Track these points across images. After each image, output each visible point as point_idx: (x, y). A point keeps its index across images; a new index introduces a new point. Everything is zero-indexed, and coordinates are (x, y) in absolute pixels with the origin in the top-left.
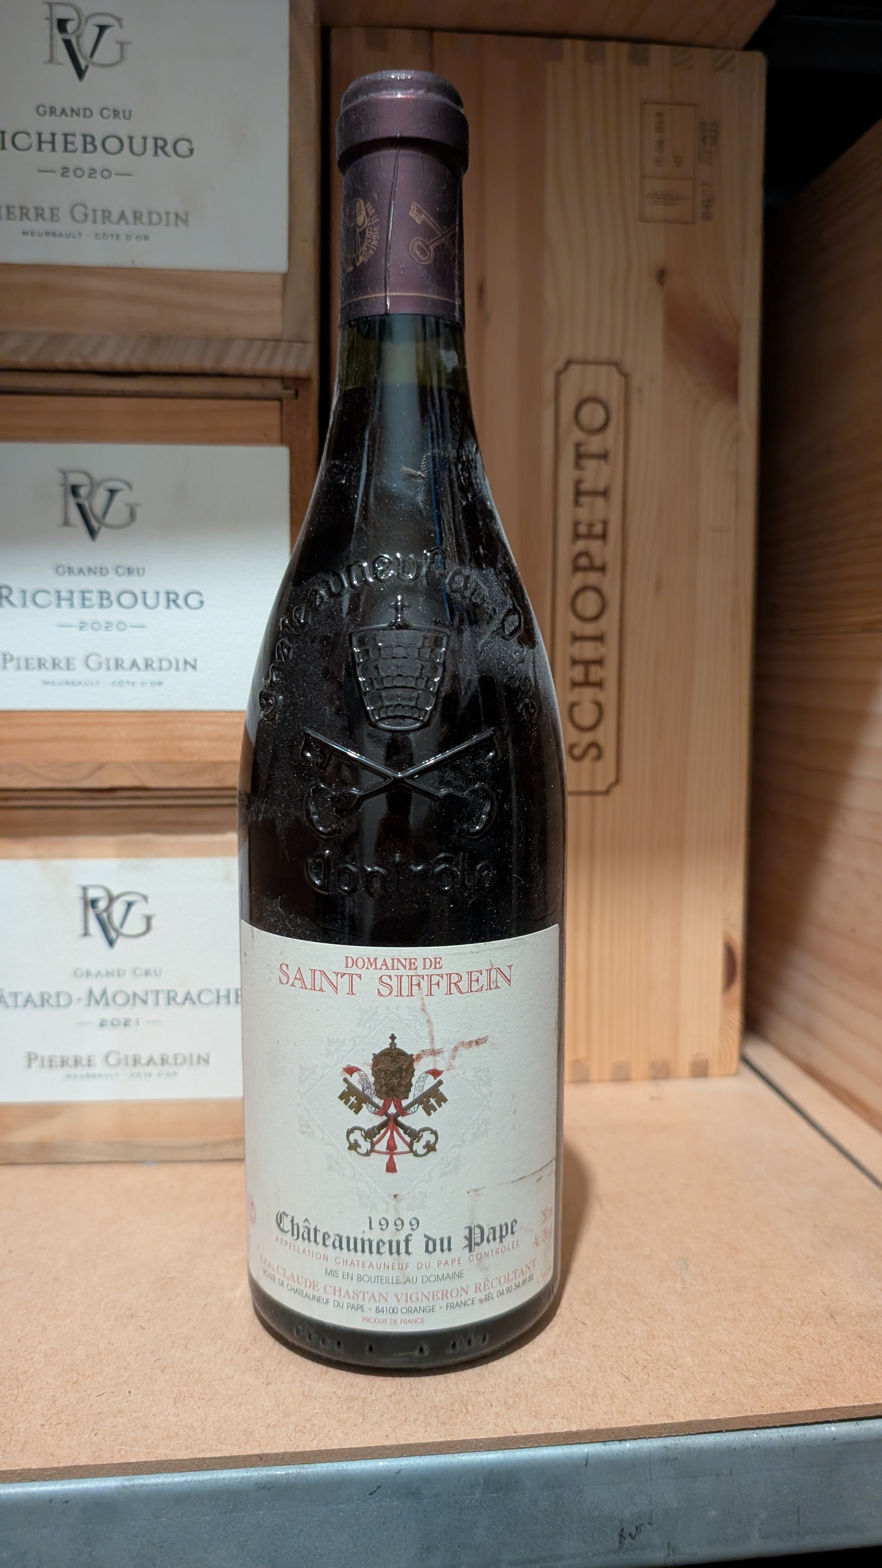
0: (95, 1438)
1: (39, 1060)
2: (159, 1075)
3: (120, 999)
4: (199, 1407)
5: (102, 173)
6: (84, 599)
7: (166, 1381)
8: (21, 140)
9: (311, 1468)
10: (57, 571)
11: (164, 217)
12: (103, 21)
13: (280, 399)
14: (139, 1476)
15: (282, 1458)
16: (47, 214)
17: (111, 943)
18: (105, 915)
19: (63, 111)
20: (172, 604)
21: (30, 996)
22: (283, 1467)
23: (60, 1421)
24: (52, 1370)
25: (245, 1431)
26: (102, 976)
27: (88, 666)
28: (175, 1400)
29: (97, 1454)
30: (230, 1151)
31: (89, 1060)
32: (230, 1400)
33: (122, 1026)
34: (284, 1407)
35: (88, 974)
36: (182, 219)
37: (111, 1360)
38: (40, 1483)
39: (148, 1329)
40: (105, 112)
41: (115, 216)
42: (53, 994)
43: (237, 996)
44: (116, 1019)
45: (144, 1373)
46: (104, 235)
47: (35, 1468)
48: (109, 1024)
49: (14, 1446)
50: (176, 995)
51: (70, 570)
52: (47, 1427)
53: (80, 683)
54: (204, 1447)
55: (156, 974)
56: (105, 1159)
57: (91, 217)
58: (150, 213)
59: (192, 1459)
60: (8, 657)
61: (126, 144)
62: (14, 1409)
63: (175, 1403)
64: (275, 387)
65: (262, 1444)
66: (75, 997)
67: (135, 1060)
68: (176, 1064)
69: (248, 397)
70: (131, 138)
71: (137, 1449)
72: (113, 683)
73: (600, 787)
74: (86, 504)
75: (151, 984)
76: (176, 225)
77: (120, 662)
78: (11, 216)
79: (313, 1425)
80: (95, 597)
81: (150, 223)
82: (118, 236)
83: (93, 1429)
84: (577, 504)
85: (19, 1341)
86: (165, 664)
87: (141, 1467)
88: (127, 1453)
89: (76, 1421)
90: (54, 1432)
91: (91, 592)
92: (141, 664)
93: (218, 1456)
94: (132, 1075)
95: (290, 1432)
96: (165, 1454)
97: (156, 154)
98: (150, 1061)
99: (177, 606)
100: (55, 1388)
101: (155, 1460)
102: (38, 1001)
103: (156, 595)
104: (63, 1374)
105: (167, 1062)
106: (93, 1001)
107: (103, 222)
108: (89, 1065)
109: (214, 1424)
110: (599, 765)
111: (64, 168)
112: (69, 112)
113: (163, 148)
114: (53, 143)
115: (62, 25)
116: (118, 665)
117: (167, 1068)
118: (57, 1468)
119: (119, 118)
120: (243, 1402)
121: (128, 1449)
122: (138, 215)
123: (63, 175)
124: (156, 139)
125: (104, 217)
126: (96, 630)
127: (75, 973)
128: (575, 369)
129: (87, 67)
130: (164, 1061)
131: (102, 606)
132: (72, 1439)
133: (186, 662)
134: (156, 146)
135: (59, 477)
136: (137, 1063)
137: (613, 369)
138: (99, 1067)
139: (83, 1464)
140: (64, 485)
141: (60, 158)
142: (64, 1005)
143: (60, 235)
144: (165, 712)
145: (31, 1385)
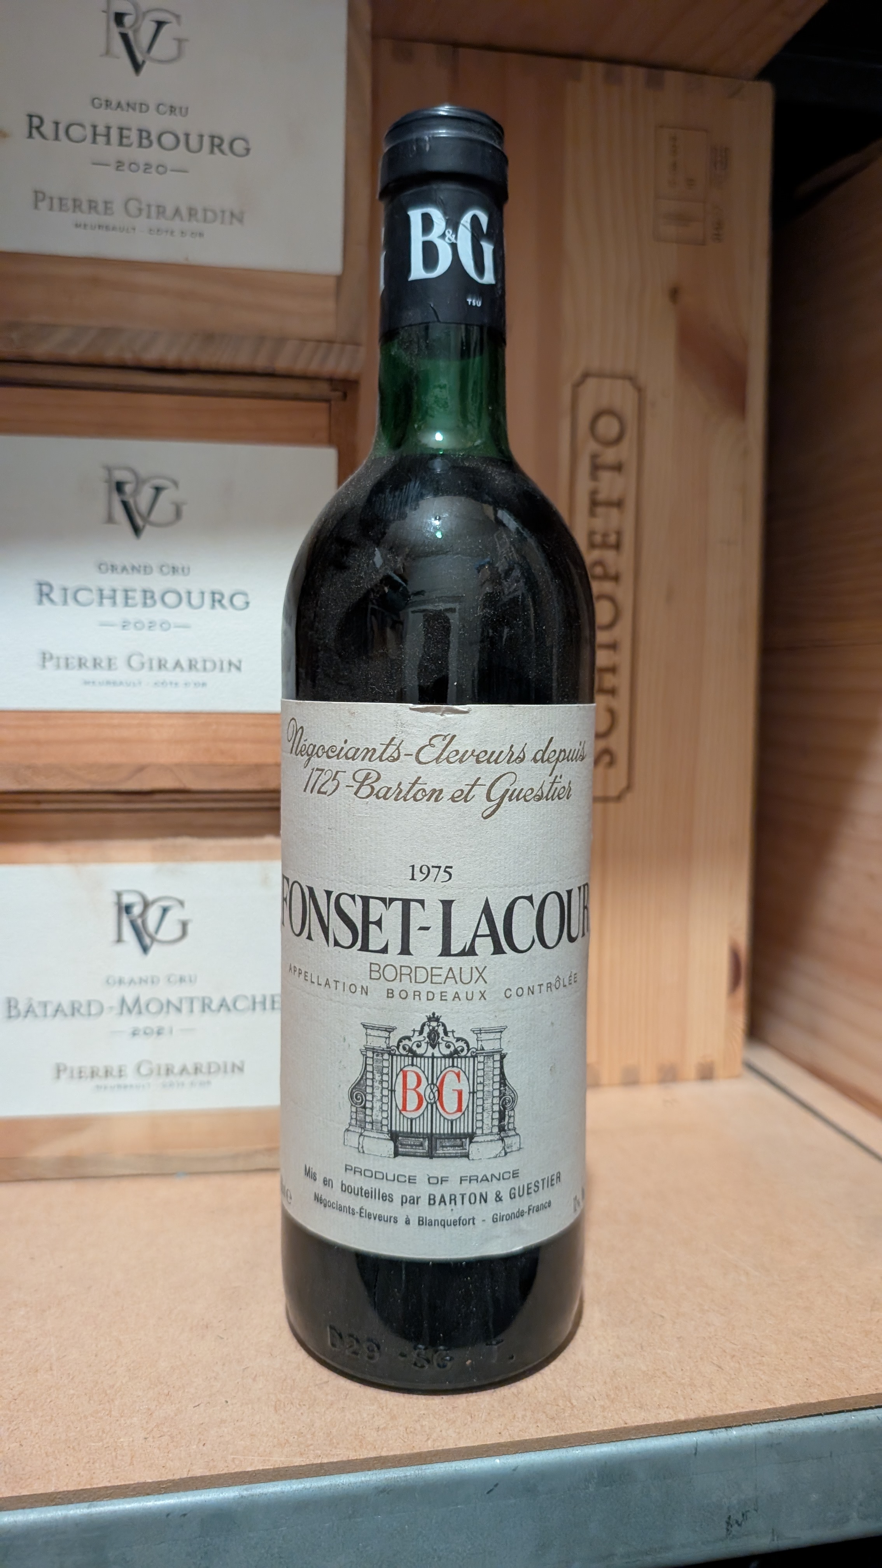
0: (204, 1448)
1: (68, 1072)
2: (192, 1084)
3: (153, 1008)
4: (302, 1414)
5: (158, 167)
6: (127, 598)
7: (261, 1389)
8: (75, 131)
9: (428, 1469)
10: (100, 568)
11: (220, 215)
12: (161, 16)
13: (327, 401)
14: (256, 1485)
15: (400, 1460)
16: (101, 207)
17: (145, 949)
18: (139, 921)
19: (119, 105)
20: (217, 604)
21: (60, 1005)
22: (401, 1469)
23: (162, 1433)
24: (140, 1383)
25: (356, 1435)
26: (135, 983)
27: (130, 666)
28: (275, 1408)
29: (211, 1464)
30: (263, 1161)
31: (120, 1071)
32: (332, 1405)
33: (155, 1035)
34: (388, 1410)
35: (121, 982)
36: (236, 217)
37: (198, 1370)
38: (156, 1496)
39: (227, 1339)
40: (161, 107)
41: (170, 211)
42: (84, 1004)
43: (273, 1002)
44: (147, 1028)
45: (237, 1381)
46: (158, 231)
47: (150, 1481)
48: (141, 1033)
49: (122, 1460)
50: (211, 1001)
51: (113, 568)
52: (151, 1439)
53: (121, 683)
54: (319, 1452)
55: (191, 981)
56: (135, 1172)
57: (145, 213)
58: (205, 210)
59: (309, 1465)
60: (47, 656)
61: (182, 140)
62: (111, 1423)
63: (276, 1410)
64: (323, 389)
65: (376, 1447)
66: (106, 1006)
67: (168, 1070)
68: (209, 1072)
69: (296, 398)
70: (187, 135)
71: (251, 1457)
72: (156, 684)
73: (613, 792)
74: (131, 501)
75: (186, 991)
76: (231, 223)
77: (163, 662)
78: (64, 208)
79: (422, 1426)
80: (138, 596)
81: (205, 220)
82: (172, 233)
83: (200, 1439)
84: (592, 514)
85: (96, 1356)
86: (209, 665)
87: (258, 1476)
88: (241, 1461)
89: (180, 1433)
90: (160, 1445)
91: (134, 590)
92: (185, 664)
93: (335, 1460)
94: (164, 1086)
95: (402, 1433)
96: (281, 1461)
97: (212, 152)
98: (184, 1070)
99: (223, 606)
100: (147, 1401)
101: (272, 1467)
102: (68, 1010)
103: (201, 595)
104: (152, 1386)
105: (201, 1071)
106: (125, 1010)
107: (158, 218)
108: (121, 1076)
109: (322, 1429)
110: (612, 772)
111: (119, 162)
112: (123, 103)
113: (219, 146)
114: (108, 135)
115: (119, 18)
116: (162, 665)
117: (200, 1077)
118: (174, 1480)
119: (175, 114)
120: (345, 1406)
121: (242, 1458)
122: (193, 212)
123: (117, 168)
124: (212, 137)
125: (159, 213)
126: (140, 629)
127: (107, 981)
128: (591, 383)
129: (144, 62)
130: (197, 1070)
131: (145, 604)
132: (181, 1451)
133: (230, 664)
134: (212, 144)
135: (103, 473)
136: (170, 1072)
137: (627, 384)
138: (130, 1078)
139: (199, 1475)
140: (108, 481)
141: (114, 152)
142: (95, 1015)
143: (114, 229)
144: (209, 714)
145: (122, 1399)
